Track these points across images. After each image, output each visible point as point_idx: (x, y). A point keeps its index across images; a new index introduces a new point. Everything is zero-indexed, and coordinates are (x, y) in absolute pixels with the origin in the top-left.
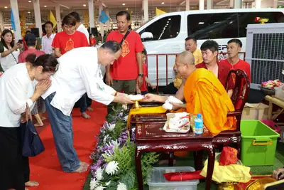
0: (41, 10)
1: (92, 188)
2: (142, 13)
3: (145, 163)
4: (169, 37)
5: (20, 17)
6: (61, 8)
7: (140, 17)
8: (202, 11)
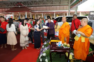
0: (32, 15)
1: (40, 58)
2: (54, 15)
3: (53, 54)
4: (59, 22)
5: (27, 16)
6: (36, 14)
7: (53, 16)
8: (67, 16)
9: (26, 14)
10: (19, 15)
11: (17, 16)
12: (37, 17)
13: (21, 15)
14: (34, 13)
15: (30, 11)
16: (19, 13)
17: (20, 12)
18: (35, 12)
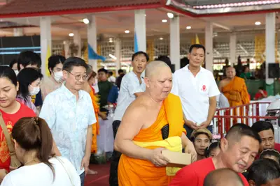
6: (215, 29)
9: (140, 26)
10: (84, 40)
11: (73, 48)
12: (219, 55)
13: (101, 39)
14: (199, 24)
15: (172, 7)
16: (86, 21)
17: (95, 16)
18: (211, 9)
